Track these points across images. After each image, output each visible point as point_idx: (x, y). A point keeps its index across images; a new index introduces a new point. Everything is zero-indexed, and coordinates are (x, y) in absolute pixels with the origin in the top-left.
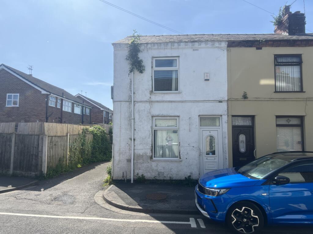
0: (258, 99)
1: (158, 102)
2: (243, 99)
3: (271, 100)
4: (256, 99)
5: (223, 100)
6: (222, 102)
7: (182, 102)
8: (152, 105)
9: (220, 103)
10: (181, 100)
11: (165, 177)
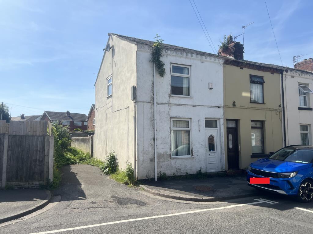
0: (242, 107)
1: (175, 104)
2: (233, 107)
3: (248, 108)
4: (240, 107)
5: (221, 106)
6: (220, 108)
7: (193, 106)
8: (170, 107)
9: (219, 109)
10: (192, 104)
11: (182, 173)
